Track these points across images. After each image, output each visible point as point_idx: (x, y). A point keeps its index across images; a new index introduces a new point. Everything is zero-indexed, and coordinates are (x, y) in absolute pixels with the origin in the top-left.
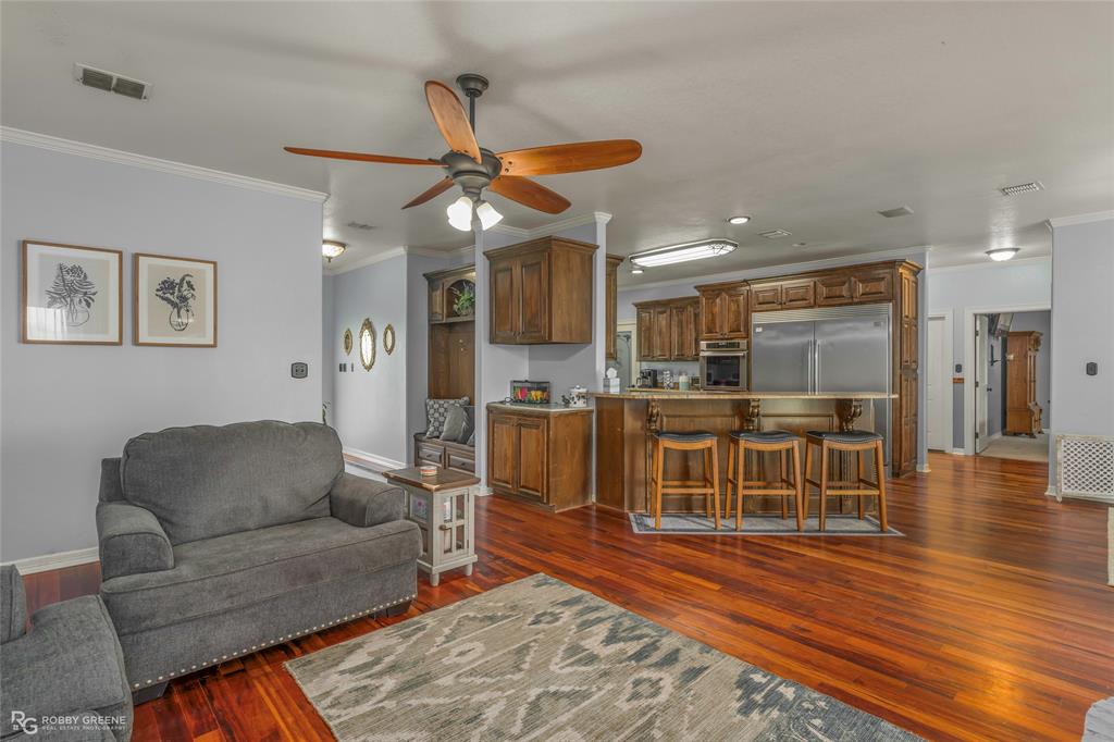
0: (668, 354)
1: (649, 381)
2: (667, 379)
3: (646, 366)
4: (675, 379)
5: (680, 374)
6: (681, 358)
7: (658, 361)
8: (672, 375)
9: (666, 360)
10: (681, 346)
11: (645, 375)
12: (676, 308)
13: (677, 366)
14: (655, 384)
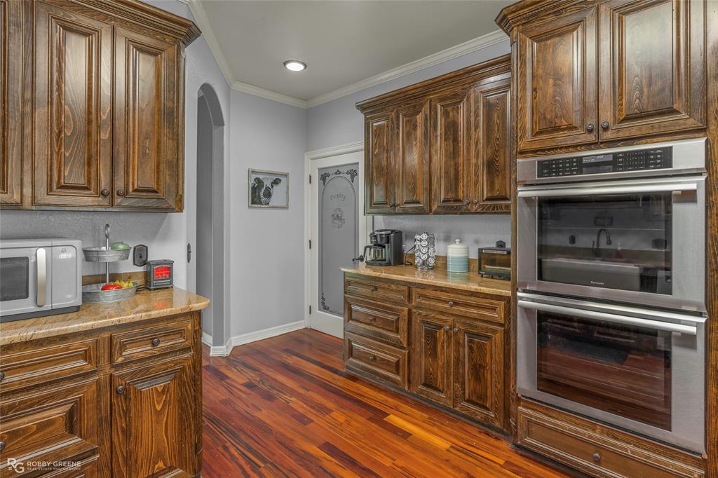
0: (423, 198)
1: (387, 253)
2: (421, 249)
3: (382, 222)
4: (439, 248)
5: (448, 239)
6: (454, 207)
7: (405, 213)
8: (431, 241)
9: (420, 212)
10: (454, 181)
11: (380, 241)
12: (441, 100)
13: (440, 224)
14: (399, 259)
